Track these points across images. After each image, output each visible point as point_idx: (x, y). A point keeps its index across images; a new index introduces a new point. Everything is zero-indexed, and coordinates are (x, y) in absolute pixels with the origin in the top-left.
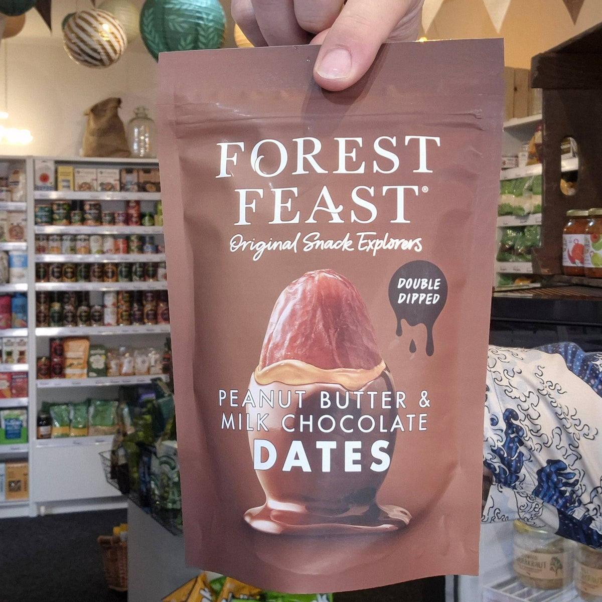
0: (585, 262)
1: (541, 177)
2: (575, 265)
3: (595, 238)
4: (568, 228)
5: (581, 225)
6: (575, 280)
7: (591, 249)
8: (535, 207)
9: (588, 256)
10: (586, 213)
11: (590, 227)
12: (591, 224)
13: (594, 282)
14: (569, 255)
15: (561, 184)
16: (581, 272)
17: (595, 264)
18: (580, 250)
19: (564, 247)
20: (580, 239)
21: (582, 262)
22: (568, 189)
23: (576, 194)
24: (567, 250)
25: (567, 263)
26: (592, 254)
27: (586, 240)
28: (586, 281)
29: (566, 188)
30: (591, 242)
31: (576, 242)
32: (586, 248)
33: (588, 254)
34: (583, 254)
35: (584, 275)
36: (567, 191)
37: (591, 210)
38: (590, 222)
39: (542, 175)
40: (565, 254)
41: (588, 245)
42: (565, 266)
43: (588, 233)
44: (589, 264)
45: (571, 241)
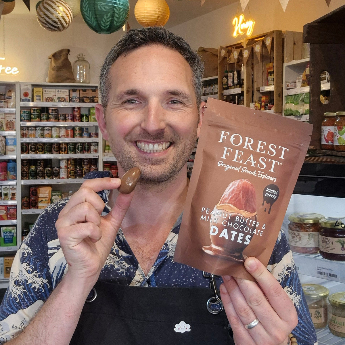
0: (334, 142)
1: (309, 94)
2: (329, 144)
3: (340, 129)
4: (324, 123)
5: (332, 121)
6: (329, 152)
7: (338, 135)
8: (305, 111)
9: (335, 138)
10: (335, 114)
11: (337, 122)
12: (338, 120)
13: (339, 154)
14: (325, 138)
15: (321, 98)
16: (332, 148)
17: (340, 143)
18: (332, 135)
19: (322, 133)
20: (331, 129)
21: (332, 142)
22: (325, 100)
23: (329, 103)
24: (324, 135)
25: (324, 143)
26: (338, 137)
27: (335, 129)
28: (335, 153)
29: (323, 100)
30: (337, 131)
31: (329, 131)
32: (335, 134)
33: (336, 138)
34: (333, 137)
35: (333, 150)
36: (324, 102)
37: (338, 112)
38: (337, 119)
39: (310, 93)
40: (323, 138)
41: (336, 133)
42: (322, 145)
43: (336, 126)
44: (336, 143)
45: (326, 130)
